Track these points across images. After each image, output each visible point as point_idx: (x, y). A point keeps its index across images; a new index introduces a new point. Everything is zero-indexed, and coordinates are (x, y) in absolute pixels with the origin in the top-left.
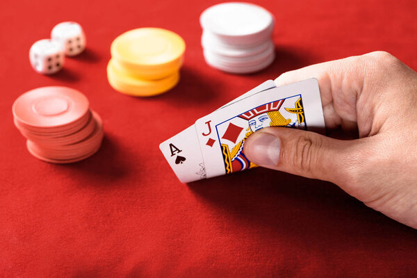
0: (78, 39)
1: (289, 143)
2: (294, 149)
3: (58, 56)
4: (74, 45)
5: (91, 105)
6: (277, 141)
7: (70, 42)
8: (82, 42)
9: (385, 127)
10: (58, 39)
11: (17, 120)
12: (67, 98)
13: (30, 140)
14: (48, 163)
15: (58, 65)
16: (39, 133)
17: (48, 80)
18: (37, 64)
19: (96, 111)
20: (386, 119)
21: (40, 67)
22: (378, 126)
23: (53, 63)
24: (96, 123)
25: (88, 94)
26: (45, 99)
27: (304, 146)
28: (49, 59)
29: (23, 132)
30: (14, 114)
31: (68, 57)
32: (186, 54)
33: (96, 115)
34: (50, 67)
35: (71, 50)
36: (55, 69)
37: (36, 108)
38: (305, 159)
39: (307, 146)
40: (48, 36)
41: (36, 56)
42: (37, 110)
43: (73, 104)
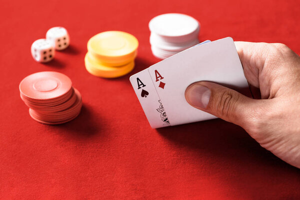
0: (65, 39)
1: (217, 94)
2: (219, 99)
3: (50, 50)
4: (62, 42)
5: (73, 84)
6: (209, 92)
7: (59, 40)
8: (68, 41)
9: (279, 93)
10: (50, 38)
11: (22, 94)
12: (57, 79)
13: (31, 108)
14: (44, 124)
15: (51, 56)
16: (38, 104)
17: (44, 67)
18: (36, 56)
19: (76, 88)
20: (279, 88)
21: (38, 58)
22: (274, 93)
23: (47, 55)
24: (77, 97)
25: (71, 77)
26: (42, 80)
27: (227, 98)
28: (45, 53)
29: (26, 103)
30: (20, 90)
31: (57, 51)
32: (139, 49)
33: (76, 91)
34: (45, 58)
35: (60, 46)
36: (48, 59)
37: (35, 86)
38: (225, 107)
39: (228, 99)
40: (43, 36)
41: (35, 50)
42: (36, 88)
43: (61, 83)
